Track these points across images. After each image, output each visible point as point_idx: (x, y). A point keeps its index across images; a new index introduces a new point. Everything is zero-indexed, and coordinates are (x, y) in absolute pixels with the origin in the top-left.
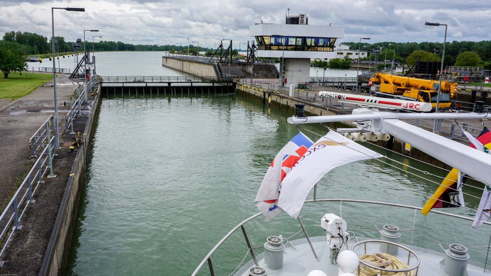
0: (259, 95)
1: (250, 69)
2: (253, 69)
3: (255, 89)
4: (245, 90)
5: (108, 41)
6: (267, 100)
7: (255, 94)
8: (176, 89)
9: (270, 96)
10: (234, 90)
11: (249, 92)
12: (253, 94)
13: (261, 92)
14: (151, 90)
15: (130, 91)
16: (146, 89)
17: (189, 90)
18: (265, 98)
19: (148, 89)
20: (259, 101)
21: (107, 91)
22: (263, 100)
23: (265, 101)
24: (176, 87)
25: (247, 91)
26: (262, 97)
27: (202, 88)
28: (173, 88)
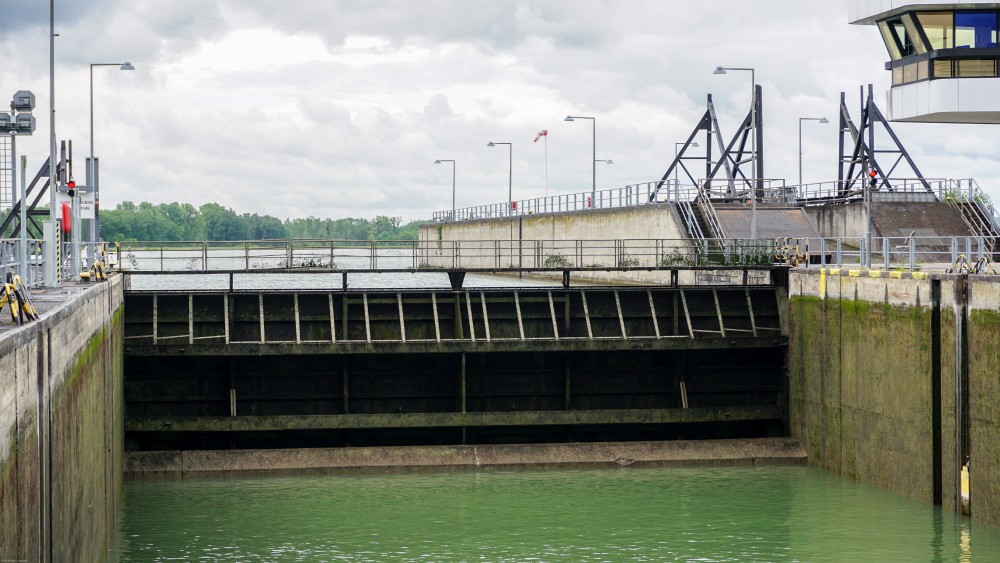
0: (911, 301)
1: (856, 226)
2: (872, 221)
3: (884, 276)
4: (834, 293)
5: (156, 203)
6: (950, 318)
7: (886, 298)
8: (492, 300)
9: (963, 294)
10: (782, 307)
11: (856, 296)
12: (877, 301)
13: (918, 284)
14: (369, 305)
15: (265, 314)
16: (345, 300)
17: (552, 305)
18: (942, 305)
19: (351, 301)
20: (912, 330)
21: (155, 312)
22: (928, 322)
23: (942, 322)
24: (490, 293)
25: (844, 295)
26: (922, 304)
27: (617, 296)
28: (476, 300)
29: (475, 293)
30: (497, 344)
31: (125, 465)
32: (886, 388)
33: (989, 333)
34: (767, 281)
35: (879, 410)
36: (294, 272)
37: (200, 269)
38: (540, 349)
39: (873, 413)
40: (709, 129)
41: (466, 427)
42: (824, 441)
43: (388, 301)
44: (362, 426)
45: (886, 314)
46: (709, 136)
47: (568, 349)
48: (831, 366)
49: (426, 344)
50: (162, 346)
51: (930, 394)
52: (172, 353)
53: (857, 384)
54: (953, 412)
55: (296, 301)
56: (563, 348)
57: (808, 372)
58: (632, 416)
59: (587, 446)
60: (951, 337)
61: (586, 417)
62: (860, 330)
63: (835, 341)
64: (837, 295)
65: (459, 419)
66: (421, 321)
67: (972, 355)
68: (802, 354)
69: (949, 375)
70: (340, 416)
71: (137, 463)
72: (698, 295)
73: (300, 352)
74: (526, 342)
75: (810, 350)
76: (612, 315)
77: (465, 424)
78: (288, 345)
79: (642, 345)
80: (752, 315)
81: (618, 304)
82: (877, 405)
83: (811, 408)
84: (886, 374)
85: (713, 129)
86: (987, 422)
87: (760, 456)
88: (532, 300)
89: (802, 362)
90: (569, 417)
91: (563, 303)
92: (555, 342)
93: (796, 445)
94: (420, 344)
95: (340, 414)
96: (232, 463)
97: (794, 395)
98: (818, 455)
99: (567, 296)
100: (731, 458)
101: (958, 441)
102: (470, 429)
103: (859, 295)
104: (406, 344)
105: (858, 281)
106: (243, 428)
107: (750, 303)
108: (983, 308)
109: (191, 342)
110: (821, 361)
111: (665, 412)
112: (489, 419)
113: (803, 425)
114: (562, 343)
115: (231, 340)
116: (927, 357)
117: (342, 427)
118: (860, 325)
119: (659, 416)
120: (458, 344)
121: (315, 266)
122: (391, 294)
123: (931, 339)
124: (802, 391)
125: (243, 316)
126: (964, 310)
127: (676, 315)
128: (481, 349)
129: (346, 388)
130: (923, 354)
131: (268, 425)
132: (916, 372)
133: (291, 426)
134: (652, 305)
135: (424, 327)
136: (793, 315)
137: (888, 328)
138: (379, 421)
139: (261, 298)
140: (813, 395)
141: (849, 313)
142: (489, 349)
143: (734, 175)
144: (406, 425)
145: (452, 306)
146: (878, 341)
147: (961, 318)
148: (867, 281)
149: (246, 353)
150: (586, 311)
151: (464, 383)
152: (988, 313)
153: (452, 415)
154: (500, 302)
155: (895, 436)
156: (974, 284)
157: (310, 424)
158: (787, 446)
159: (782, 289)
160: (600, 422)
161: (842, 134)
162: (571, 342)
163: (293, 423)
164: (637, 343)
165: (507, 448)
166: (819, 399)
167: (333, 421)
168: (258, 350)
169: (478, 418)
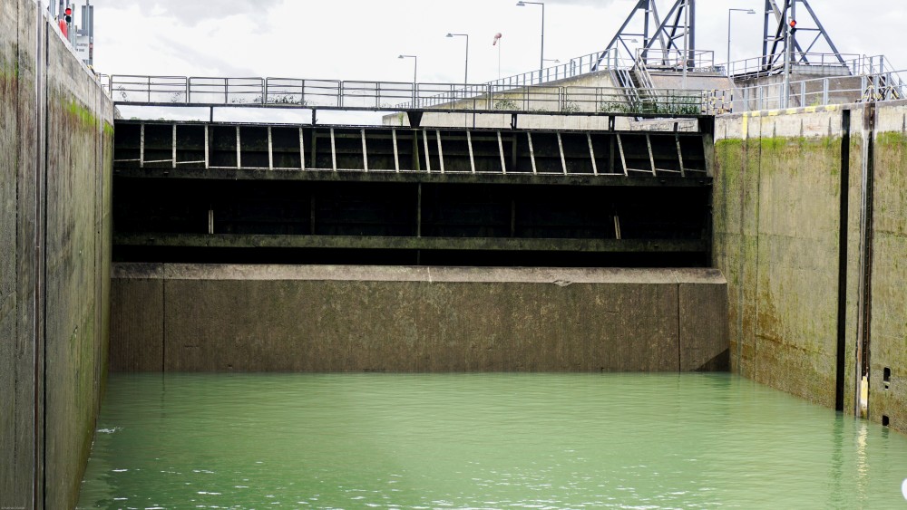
0: (823, 132)
3: (800, 112)
6: (858, 143)
7: (802, 131)
8: (446, 138)
9: (870, 120)
10: (708, 152)
11: (774, 134)
12: (793, 136)
13: (830, 115)
14: (336, 139)
15: (241, 145)
16: (314, 133)
17: (500, 144)
18: (851, 132)
19: (319, 135)
20: (824, 157)
21: (142, 139)
22: (838, 148)
23: (851, 147)
24: (446, 132)
25: (763, 134)
26: (833, 133)
27: (559, 137)
28: (432, 138)
29: (431, 132)
30: (450, 176)
31: (112, 272)
32: (799, 212)
33: (892, 152)
34: (695, 129)
35: (792, 233)
36: (268, 107)
37: (184, 101)
38: (489, 182)
39: (786, 237)
40: (647, 8)
41: (421, 250)
42: (742, 267)
43: (352, 136)
44: (327, 246)
45: (801, 146)
46: (647, 14)
47: (513, 182)
48: (750, 199)
49: (386, 174)
50: (147, 168)
51: (838, 214)
52: (156, 175)
53: (773, 212)
54: (858, 227)
55: (270, 133)
56: (509, 182)
57: (729, 206)
58: (570, 245)
59: (529, 270)
60: (859, 160)
61: (528, 244)
62: (777, 162)
63: (755, 177)
64: (758, 135)
65: (413, 243)
66: (382, 155)
67: (876, 174)
68: (724, 191)
69: (856, 195)
70: (307, 237)
71: (123, 271)
72: (633, 139)
73: (272, 178)
74: (476, 175)
75: (732, 187)
76: (555, 155)
77: (419, 247)
78: (262, 171)
79: (581, 181)
80: (681, 159)
81: (560, 144)
82: (790, 229)
83: (731, 240)
84: (799, 200)
85: (650, 8)
86: (888, 232)
87: (685, 282)
88: (483, 139)
89: (724, 199)
90: (513, 244)
91: (511, 143)
92: (502, 176)
93: (717, 273)
94: (380, 173)
95: (307, 234)
96: (209, 273)
97: (717, 229)
98: (736, 281)
99: (515, 136)
100: (658, 282)
101: (862, 253)
102: (424, 252)
103: (777, 131)
104: (368, 173)
105: (777, 120)
106: (219, 245)
107: (679, 147)
108: (887, 130)
109: (174, 166)
110: (742, 196)
111: (601, 242)
112: (441, 243)
113: (724, 255)
114: (509, 176)
115: (210, 165)
116: (837, 180)
117: (309, 246)
118: (777, 160)
119: (594, 245)
120: (415, 175)
121: (287, 102)
122: (356, 130)
123: (840, 164)
124: (724, 225)
125: (221, 146)
126: (871, 134)
127: (612, 157)
128: (436, 180)
129: (313, 213)
130: (833, 178)
131: (241, 243)
132: (826, 195)
133: (262, 244)
134: (591, 146)
135: (384, 161)
136: (717, 158)
137: (802, 158)
138: (342, 242)
139: (238, 130)
140: (733, 227)
141: (768, 149)
142: (443, 180)
143: (669, 47)
144: (367, 246)
145: (410, 142)
146: (793, 171)
147: (867, 142)
148: (784, 118)
149: (223, 177)
150: (531, 149)
151: (419, 210)
152: (892, 134)
153: (408, 239)
154: (454, 139)
155: (806, 254)
156: (880, 109)
157: (280, 243)
158: (709, 274)
159: (708, 135)
160: (542, 249)
161: (767, 15)
162: (517, 176)
163: (265, 241)
164: (576, 179)
165: (456, 269)
166: (739, 230)
167: (301, 241)
168: (235, 175)
169: (432, 242)
